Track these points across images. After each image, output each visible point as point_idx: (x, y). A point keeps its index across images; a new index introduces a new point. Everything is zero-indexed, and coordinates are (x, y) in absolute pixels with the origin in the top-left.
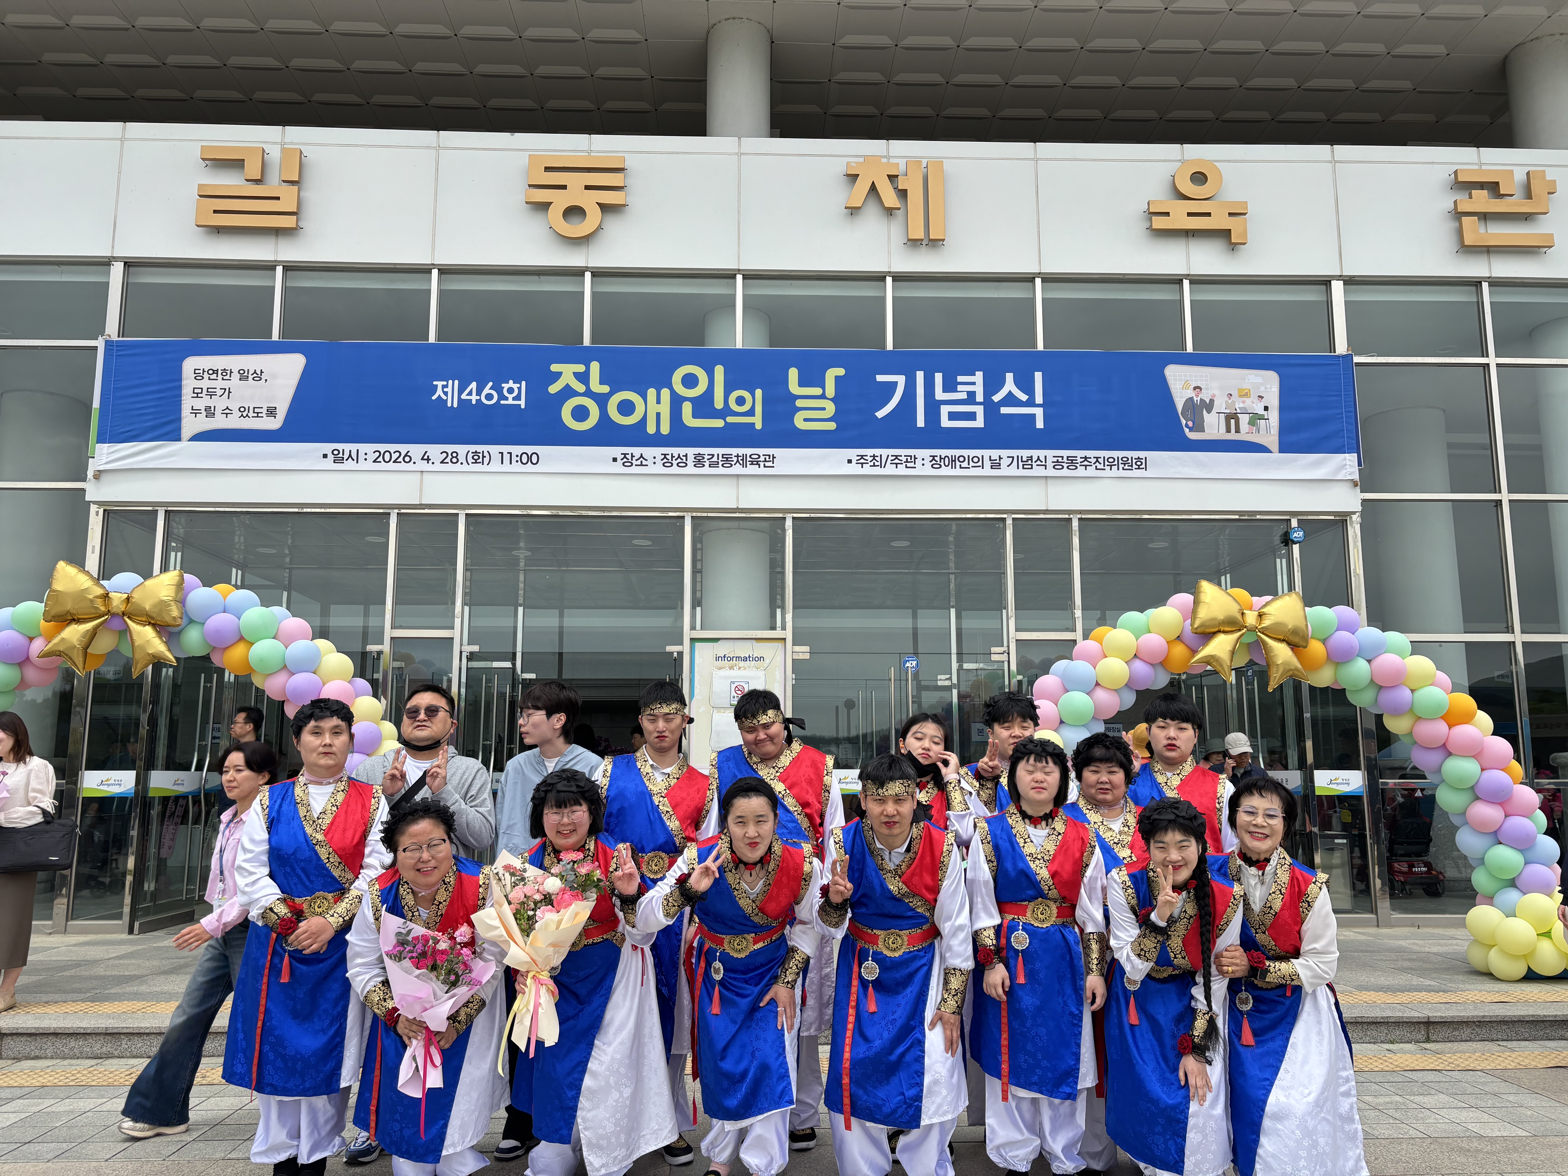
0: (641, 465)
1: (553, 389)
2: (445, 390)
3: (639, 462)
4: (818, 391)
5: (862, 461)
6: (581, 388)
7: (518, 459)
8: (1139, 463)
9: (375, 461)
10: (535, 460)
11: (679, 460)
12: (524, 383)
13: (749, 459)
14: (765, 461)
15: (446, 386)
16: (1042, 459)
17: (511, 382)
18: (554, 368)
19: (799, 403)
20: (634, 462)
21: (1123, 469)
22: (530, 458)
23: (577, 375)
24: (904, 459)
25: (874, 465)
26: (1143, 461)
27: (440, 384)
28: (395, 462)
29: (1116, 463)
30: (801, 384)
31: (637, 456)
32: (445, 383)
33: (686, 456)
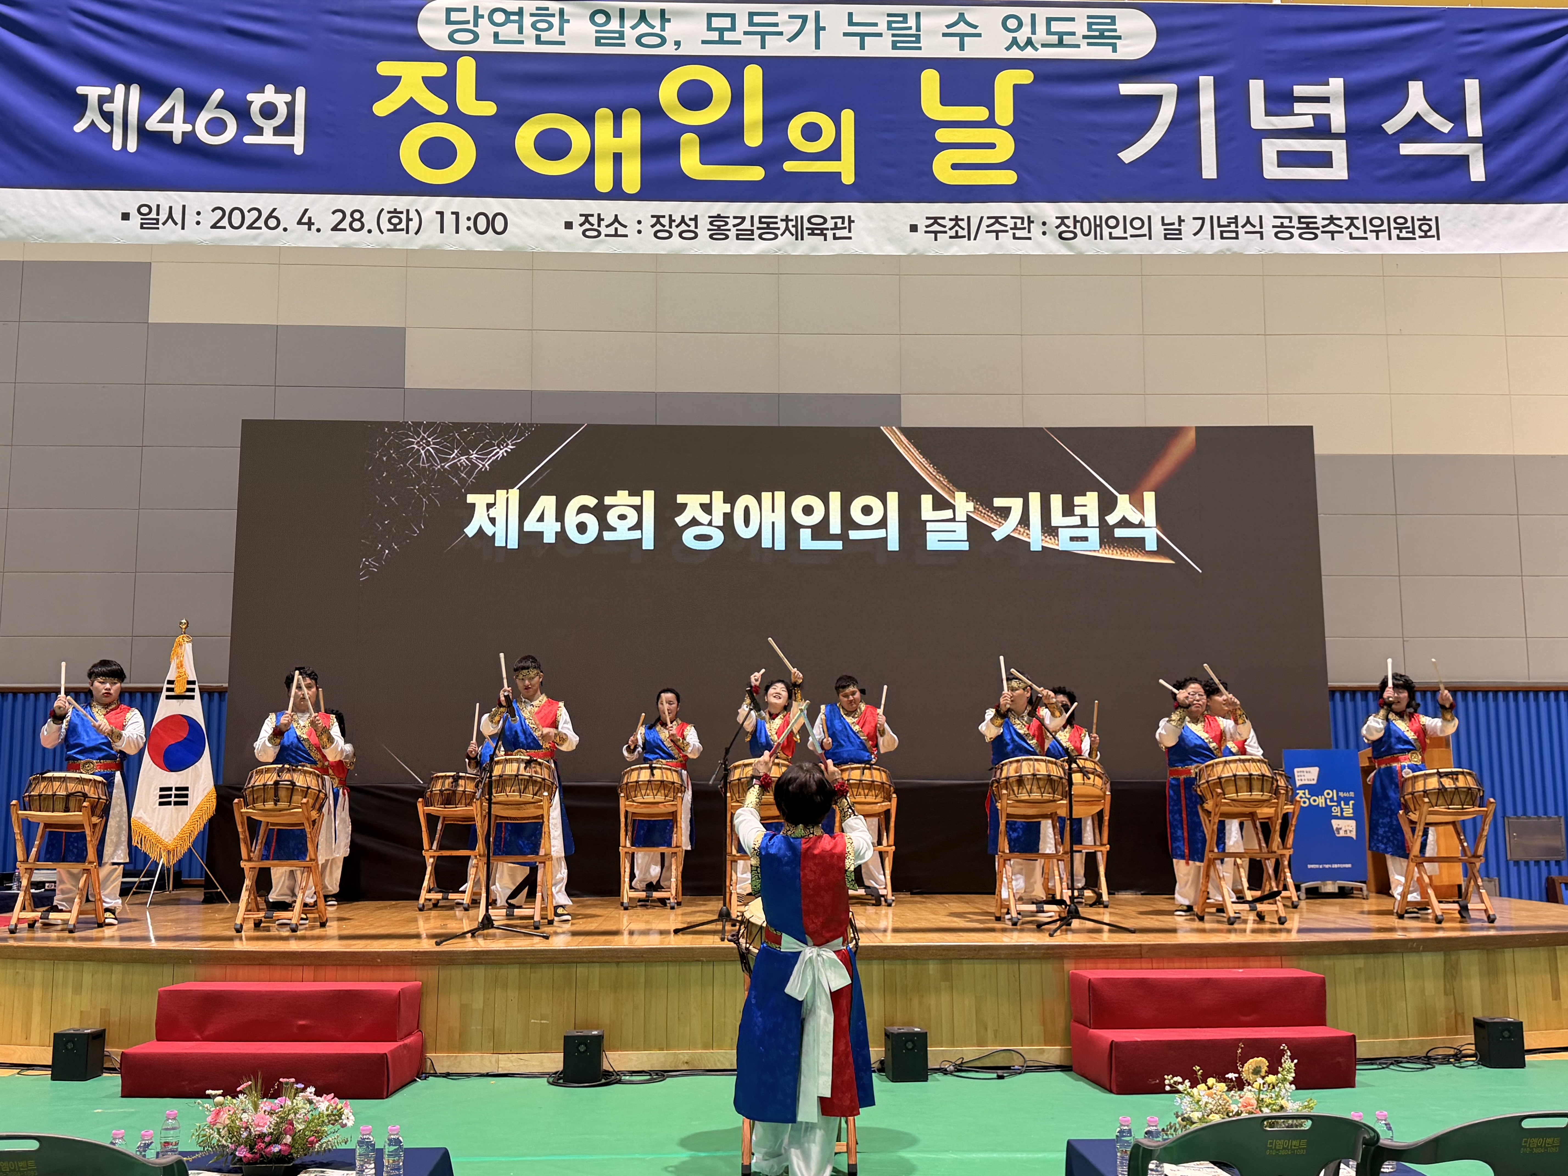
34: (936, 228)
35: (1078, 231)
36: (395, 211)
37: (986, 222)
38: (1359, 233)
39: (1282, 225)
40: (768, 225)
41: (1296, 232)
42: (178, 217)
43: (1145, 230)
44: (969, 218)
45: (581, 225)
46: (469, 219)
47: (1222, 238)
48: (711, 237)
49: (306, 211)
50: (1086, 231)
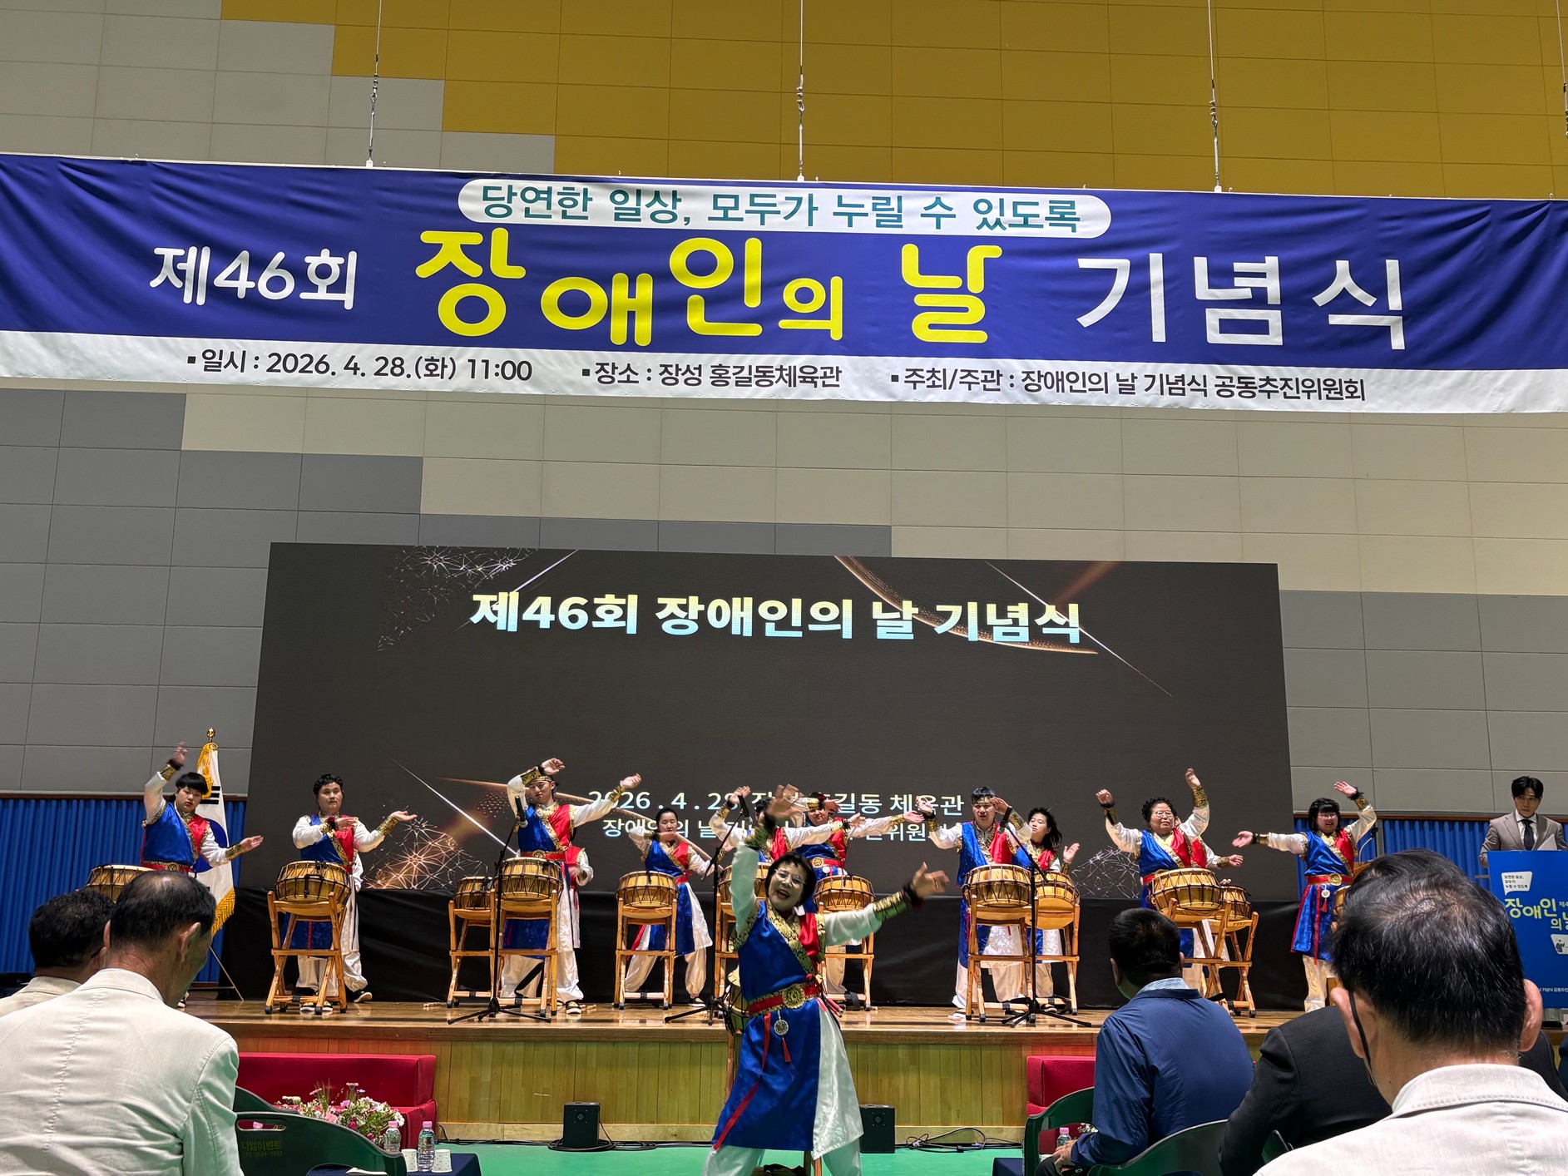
34: (915, 378)
35: (1042, 384)
36: (432, 359)
37: (960, 374)
38: (1293, 393)
39: (1224, 384)
40: (764, 374)
41: (1236, 391)
42: (238, 362)
43: (1102, 386)
44: (944, 370)
45: (597, 373)
46: (497, 366)
47: (1171, 394)
48: (713, 383)
49: (353, 357)
50: (1049, 385)
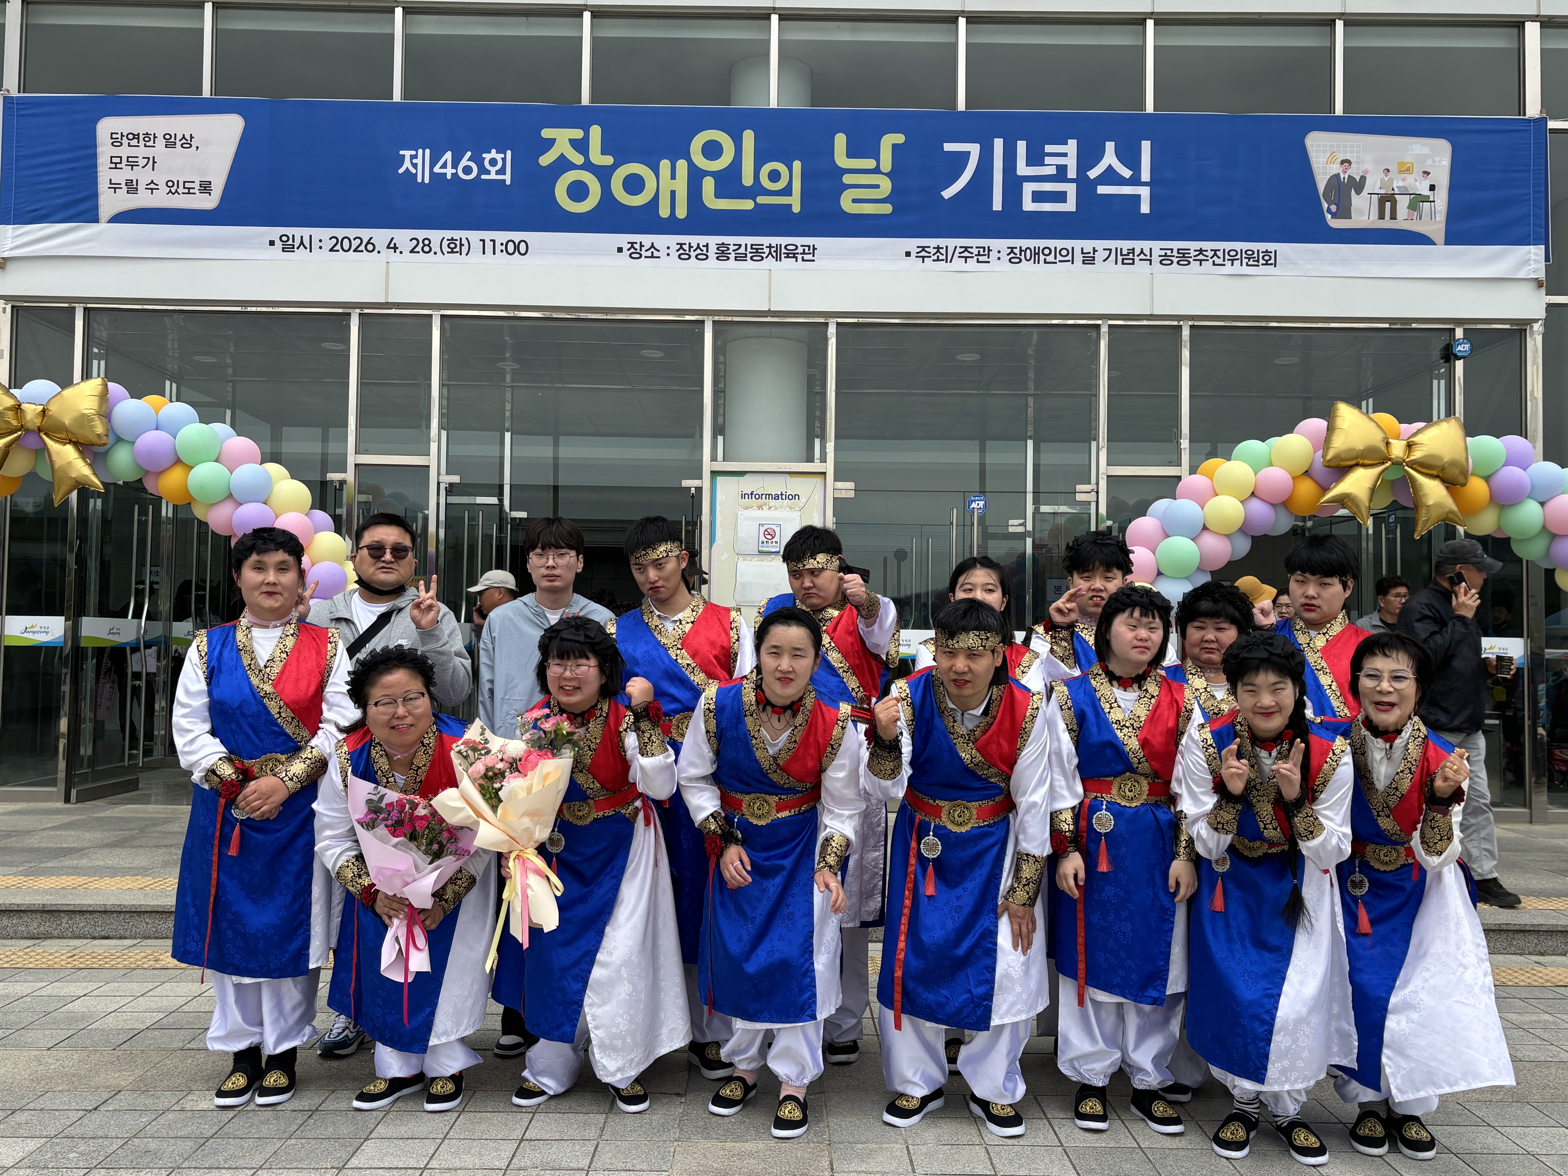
0: (652, 257)
1: (545, 160)
2: (414, 161)
3: (649, 254)
4: (870, 164)
5: (923, 254)
6: (578, 159)
7: (503, 248)
8: (1267, 258)
9: (331, 250)
10: (523, 250)
11: (698, 251)
12: (509, 153)
13: (784, 250)
14: (804, 253)
15: (416, 157)
16: (1147, 252)
17: (493, 151)
18: (546, 133)
19: (847, 179)
20: (644, 253)
21: (1247, 265)
22: (517, 248)
23: (573, 143)
24: (975, 251)
25: (938, 260)
26: (1272, 255)
27: (408, 154)
28: (355, 250)
29: (1239, 256)
30: (850, 154)
31: (647, 245)
32: (414, 153)
33: (707, 246)
